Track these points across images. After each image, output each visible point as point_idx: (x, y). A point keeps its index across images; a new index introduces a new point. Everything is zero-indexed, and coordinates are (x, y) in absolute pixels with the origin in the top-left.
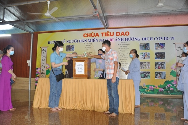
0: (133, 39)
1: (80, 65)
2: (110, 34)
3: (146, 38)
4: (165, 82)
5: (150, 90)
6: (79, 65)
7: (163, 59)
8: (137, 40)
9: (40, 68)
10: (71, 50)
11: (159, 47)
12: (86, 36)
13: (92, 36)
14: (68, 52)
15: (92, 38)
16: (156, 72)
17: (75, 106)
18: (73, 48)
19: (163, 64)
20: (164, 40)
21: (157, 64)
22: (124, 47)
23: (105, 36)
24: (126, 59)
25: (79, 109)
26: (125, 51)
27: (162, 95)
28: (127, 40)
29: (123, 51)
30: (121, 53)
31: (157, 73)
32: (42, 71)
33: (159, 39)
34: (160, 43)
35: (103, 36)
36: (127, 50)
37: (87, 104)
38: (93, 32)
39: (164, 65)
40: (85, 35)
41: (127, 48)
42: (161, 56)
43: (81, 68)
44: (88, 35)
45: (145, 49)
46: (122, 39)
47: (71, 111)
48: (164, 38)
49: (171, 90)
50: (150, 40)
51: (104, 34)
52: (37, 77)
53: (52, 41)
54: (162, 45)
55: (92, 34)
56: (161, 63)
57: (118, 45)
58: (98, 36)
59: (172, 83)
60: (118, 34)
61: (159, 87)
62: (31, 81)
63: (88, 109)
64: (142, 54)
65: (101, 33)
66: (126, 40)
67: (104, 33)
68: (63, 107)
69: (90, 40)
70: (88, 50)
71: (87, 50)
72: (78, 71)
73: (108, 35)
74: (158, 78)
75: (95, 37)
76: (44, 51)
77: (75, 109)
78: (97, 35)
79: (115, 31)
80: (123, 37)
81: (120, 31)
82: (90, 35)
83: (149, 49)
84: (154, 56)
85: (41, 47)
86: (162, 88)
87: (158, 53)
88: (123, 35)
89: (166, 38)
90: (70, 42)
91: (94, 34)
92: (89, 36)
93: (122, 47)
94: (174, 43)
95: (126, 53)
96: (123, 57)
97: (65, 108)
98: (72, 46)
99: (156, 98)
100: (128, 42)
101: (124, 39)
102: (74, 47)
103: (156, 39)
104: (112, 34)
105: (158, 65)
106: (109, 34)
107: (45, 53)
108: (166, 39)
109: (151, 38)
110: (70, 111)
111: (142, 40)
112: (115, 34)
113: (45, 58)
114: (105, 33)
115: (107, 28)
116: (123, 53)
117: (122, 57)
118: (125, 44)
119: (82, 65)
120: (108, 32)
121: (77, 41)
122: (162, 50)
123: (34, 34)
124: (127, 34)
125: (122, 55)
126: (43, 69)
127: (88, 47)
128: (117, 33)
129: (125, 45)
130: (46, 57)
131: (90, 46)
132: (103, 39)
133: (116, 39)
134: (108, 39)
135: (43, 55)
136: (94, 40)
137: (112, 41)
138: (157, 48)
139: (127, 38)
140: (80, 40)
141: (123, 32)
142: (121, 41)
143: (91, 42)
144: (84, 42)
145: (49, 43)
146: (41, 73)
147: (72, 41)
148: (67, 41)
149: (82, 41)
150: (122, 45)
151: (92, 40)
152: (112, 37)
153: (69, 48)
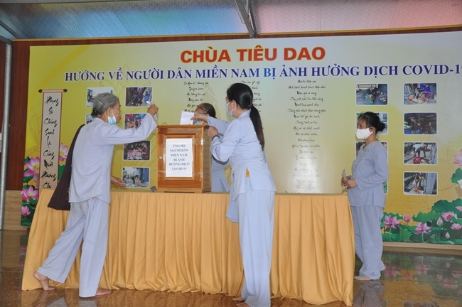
0: (335, 71)
2: (263, 52)
3: (376, 68)
4: (435, 204)
5: (388, 230)
6: (176, 148)
7: (430, 133)
8: (347, 73)
9: (39, 159)
10: (141, 103)
11: (418, 97)
12: (189, 60)
13: (208, 59)
14: (132, 107)
15: (210, 66)
16: (406, 175)
17: (161, 278)
18: (148, 95)
19: (428, 150)
20: (436, 73)
21: (409, 148)
22: (307, 96)
23: (250, 59)
24: (315, 131)
25: (176, 288)
26: (311, 108)
27: (425, 245)
28: (318, 75)
29: (304, 108)
30: (298, 114)
31: (410, 178)
32: (43, 169)
33: (417, 70)
34: (422, 85)
35: (242, 59)
36: (316, 105)
37: (200, 273)
38: (211, 48)
39: (433, 153)
40: (187, 57)
41: (317, 97)
42: (422, 123)
43: (182, 157)
44: (195, 56)
45: (374, 101)
46: (303, 70)
47: (149, 295)
48: (436, 66)
49: (456, 231)
50: (391, 74)
51: (246, 54)
52: (28, 186)
53: (77, 74)
54: (428, 89)
55: (207, 52)
56: (422, 145)
57: (290, 87)
58: (228, 59)
59: (457, 208)
60: (290, 54)
61: (415, 219)
62: (7, 199)
63: (206, 289)
65: (238, 51)
66: (313, 75)
67: (246, 50)
68: (121, 283)
69: (201, 72)
71: (191, 103)
72: (172, 167)
73: (259, 57)
74: (412, 193)
75: (216, 62)
76: (50, 104)
77: (163, 289)
78: (225, 56)
79: (281, 44)
80: (304, 63)
81: (297, 44)
82: (201, 56)
83: (386, 103)
84: (402, 125)
85: (40, 91)
86: (425, 224)
87: (414, 115)
88: (304, 59)
89: (440, 69)
90: (138, 77)
91: (215, 52)
92: (198, 59)
93: (302, 96)
95: (312, 114)
96: (305, 125)
97: (129, 286)
98: (145, 88)
99: (408, 253)
100: (320, 80)
101: (309, 72)
102: (151, 91)
103: (409, 70)
104: (271, 55)
105: (412, 153)
106: (261, 55)
107: (56, 109)
108: (441, 73)
109: (393, 68)
110: (146, 297)
111: (366, 74)
112: (281, 54)
113: (54, 125)
114: (250, 51)
115: (256, 36)
117: (303, 127)
118: (312, 84)
119: (186, 148)
121: (160, 75)
122: (425, 104)
123: (14, 45)
124: (318, 53)
125: (303, 120)
126: (49, 163)
127: (195, 92)
128: (286, 50)
129: (310, 90)
130: (58, 122)
131: (201, 92)
132: (244, 71)
133: (284, 70)
134: (258, 70)
135: (50, 116)
136: (215, 72)
137: (270, 74)
138: (411, 100)
139: (318, 69)
140: (169, 72)
141: (304, 50)
142: (300, 75)
143: (204, 77)
144: (181, 77)
145: (69, 78)
146: (41, 175)
147: (145, 72)
148: (128, 73)
149: (176, 73)
150: (302, 87)
151: (209, 71)
152: (270, 65)
153: (135, 96)
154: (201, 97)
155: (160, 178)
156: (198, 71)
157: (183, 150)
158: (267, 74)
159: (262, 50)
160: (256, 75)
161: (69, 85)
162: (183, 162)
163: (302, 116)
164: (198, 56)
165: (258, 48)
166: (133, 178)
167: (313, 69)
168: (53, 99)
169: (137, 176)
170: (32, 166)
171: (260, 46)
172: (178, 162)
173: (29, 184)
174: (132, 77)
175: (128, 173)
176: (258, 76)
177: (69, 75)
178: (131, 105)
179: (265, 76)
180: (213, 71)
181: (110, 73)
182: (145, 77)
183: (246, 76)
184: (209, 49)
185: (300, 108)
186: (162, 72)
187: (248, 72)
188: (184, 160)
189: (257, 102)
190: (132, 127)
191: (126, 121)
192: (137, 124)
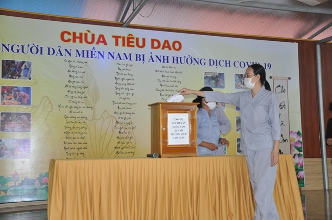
0: (189, 61)
1: (180, 121)
2: (135, 40)
3: (216, 60)
6: (176, 121)
8: (198, 63)
10: (19, 76)
11: (243, 84)
12: (69, 40)
13: (87, 41)
14: (9, 79)
15: (89, 47)
16: (238, 140)
18: (27, 69)
21: (239, 121)
22: (169, 79)
23: (124, 45)
26: (172, 88)
28: (177, 63)
29: (168, 88)
30: (163, 93)
33: (242, 65)
35: (117, 44)
36: (176, 86)
40: (66, 37)
41: (177, 80)
43: (181, 129)
44: (75, 37)
46: (166, 58)
50: (226, 66)
51: (120, 40)
55: (86, 35)
57: (156, 71)
58: (105, 44)
60: (156, 44)
65: (113, 37)
66: (174, 62)
67: (120, 37)
69: (80, 52)
70: (76, 80)
71: (71, 79)
72: (172, 136)
73: (131, 44)
75: (94, 45)
78: (102, 40)
79: (149, 35)
80: (166, 52)
81: (162, 36)
82: (80, 38)
83: (223, 87)
88: (166, 49)
90: (15, 51)
91: (93, 36)
92: (78, 40)
93: (165, 79)
94: (271, 77)
95: (174, 93)
98: (23, 62)
100: (178, 67)
101: (171, 60)
102: (30, 65)
103: (237, 64)
104: (141, 44)
106: (133, 42)
109: (228, 62)
111: (210, 65)
112: (148, 43)
116: (167, 93)
118: (173, 70)
119: (184, 121)
120: (130, 37)
121: (40, 50)
124: (177, 46)
125: (167, 97)
127: (75, 70)
128: (153, 41)
129: (171, 75)
131: (81, 70)
132: (119, 54)
133: (151, 57)
134: (130, 54)
136: (93, 53)
137: (140, 59)
138: (239, 86)
139: (177, 58)
140: (49, 49)
141: (166, 42)
142: (164, 62)
143: (83, 56)
144: (61, 55)
147: (23, 46)
148: (3, 45)
149: (56, 51)
150: (165, 72)
151: (88, 51)
152: (140, 51)
153: (12, 69)
154: (81, 74)
155: (163, 146)
156: (77, 51)
157: (181, 123)
158: (138, 59)
159: (133, 38)
160: (129, 59)
162: (182, 132)
163: (166, 95)
164: (78, 38)
165: (130, 36)
166: (12, 150)
167: (173, 57)
171: (132, 35)
172: (178, 132)
174: (8, 50)
175: (6, 144)
176: (130, 59)
178: (8, 77)
179: (137, 60)
180: (92, 52)
182: (23, 51)
183: (121, 59)
184: (87, 32)
185: (165, 88)
186: (41, 48)
187: (122, 56)
188: (182, 130)
189: (130, 82)
190: (10, 99)
191: (3, 93)
192: (15, 97)
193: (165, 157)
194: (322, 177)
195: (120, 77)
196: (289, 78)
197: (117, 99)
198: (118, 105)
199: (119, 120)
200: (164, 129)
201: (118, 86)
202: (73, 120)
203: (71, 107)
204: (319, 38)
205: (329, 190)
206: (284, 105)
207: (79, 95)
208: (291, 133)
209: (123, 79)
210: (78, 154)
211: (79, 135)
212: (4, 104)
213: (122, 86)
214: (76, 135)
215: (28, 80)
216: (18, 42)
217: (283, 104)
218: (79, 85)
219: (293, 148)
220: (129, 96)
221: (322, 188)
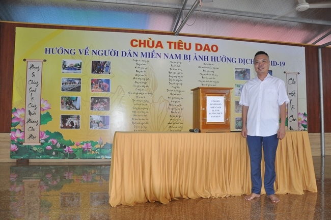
0: (224, 60)
2: (183, 45)
3: (244, 59)
6: (214, 103)
8: (230, 61)
9: (25, 110)
12: (136, 46)
13: (149, 46)
14: (96, 74)
15: (150, 50)
18: (108, 66)
20: (272, 65)
22: (209, 73)
23: (175, 48)
26: (211, 80)
28: (215, 61)
29: (208, 80)
30: (204, 83)
32: (28, 117)
35: (170, 48)
36: (214, 78)
38: (150, 39)
40: (135, 43)
41: (214, 74)
43: (218, 109)
44: (140, 43)
45: (244, 78)
46: (206, 57)
51: (173, 45)
52: (16, 130)
53: (54, 49)
55: (148, 41)
57: (199, 67)
58: (162, 47)
60: (199, 47)
64: (239, 86)
65: (168, 42)
66: (212, 61)
67: (173, 43)
69: (144, 54)
70: (141, 74)
71: (138, 73)
72: (210, 115)
73: (180, 47)
75: (154, 48)
76: (33, 70)
79: (194, 41)
80: (206, 53)
81: (204, 41)
82: (144, 44)
85: (25, 60)
88: (207, 51)
89: (273, 63)
90: (100, 54)
91: (153, 42)
92: (142, 45)
93: (206, 73)
94: (285, 72)
95: (212, 83)
98: (106, 62)
100: (215, 64)
101: (210, 59)
102: (110, 64)
104: (188, 47)
106: (182, 46)
108: (274, 65)
111: (239, 62)
112: (193, 47)
113: (36, 85)
114: (175, 43)
115: (179, 34)
116: (207, 83)
118: (212, 66)
120: (180, 42)
121: (116, 53)
124: (215, 48)
126: (32, 112)
127: (140, 67)
128: (197, 45)
129: (210, 70)
130: (39, 83)
131: (144, 66)
132: (171, 55)
133: (195, 56)
134: (180, 55)
135: (32, 79)
137: (187, 58)
139: (215, 57)
140: (122, 52)
141: (207, 45)
142: (205, 60)
143: (146, 57)
144: (131, 56)
145: (48, 52)
146: (26, 121)
147: (105, 51)
148: (93, 51)
149: (128, 53)
150: (206, 68)
151: (149, 53)
152: (187, 53)
153: (98, 67)
154: (144, 70)
155: (203, 123)
156: (142, 53)
157: (218, 104)
158: (186, 58)
159: (182, 43)
160: (179, 58)
161: (48, 56)
163: (206, 85)
164: (142, 44)
166: (98, 123)
167: (212, 57)
168: (35, 66)
169: (101, 121)
170: (19, 114)
172: (215, 112)
173: (16, 128)
174: (96, 54)
175: (94, 119)
176: (180, 59)
177: (48, 50)
178: (95, 73)
179: (185, 59)
180: (152, 53)
181: (80, 50)
182: (105, 55)
183: (173, 58)
184: (149, 40)
185: (205, 80)
186: (118, 52)
187: (174, 56)
188: (219, 111)
189: (180, 75)
190: (97, 88)
191: (92, 84)
192: (100, 86)
193: (204, 132)
194: (320, 147)
195: (173, 71)
196: (299, 73)
197: (170, 88)
198: (170, 92)
199: (171, 103)
200: (203, 109)
201: (171, 78)
202: (139, 103)
203: (137, 94)
204: (320, 43)
205: (325, 156)
206: (295, 93)
207: (143, 84)
208: (299, 114)
209: (174, 73)
210: (142, 127)
211: (143, 114)
212: (93, 91)
213: (174, 78)
214: (141, 114)
215: (108, 74)
216: (102, 48)
217: (293, 92)
218: (143, 77)
219: (301, 125)
220: (179, 86)
221: (319, 155)
